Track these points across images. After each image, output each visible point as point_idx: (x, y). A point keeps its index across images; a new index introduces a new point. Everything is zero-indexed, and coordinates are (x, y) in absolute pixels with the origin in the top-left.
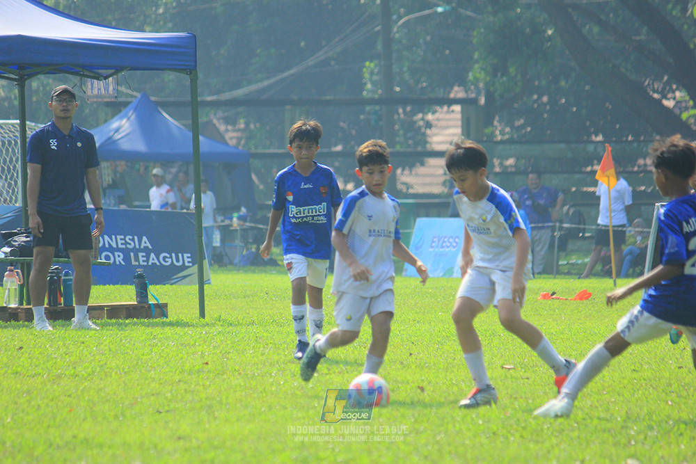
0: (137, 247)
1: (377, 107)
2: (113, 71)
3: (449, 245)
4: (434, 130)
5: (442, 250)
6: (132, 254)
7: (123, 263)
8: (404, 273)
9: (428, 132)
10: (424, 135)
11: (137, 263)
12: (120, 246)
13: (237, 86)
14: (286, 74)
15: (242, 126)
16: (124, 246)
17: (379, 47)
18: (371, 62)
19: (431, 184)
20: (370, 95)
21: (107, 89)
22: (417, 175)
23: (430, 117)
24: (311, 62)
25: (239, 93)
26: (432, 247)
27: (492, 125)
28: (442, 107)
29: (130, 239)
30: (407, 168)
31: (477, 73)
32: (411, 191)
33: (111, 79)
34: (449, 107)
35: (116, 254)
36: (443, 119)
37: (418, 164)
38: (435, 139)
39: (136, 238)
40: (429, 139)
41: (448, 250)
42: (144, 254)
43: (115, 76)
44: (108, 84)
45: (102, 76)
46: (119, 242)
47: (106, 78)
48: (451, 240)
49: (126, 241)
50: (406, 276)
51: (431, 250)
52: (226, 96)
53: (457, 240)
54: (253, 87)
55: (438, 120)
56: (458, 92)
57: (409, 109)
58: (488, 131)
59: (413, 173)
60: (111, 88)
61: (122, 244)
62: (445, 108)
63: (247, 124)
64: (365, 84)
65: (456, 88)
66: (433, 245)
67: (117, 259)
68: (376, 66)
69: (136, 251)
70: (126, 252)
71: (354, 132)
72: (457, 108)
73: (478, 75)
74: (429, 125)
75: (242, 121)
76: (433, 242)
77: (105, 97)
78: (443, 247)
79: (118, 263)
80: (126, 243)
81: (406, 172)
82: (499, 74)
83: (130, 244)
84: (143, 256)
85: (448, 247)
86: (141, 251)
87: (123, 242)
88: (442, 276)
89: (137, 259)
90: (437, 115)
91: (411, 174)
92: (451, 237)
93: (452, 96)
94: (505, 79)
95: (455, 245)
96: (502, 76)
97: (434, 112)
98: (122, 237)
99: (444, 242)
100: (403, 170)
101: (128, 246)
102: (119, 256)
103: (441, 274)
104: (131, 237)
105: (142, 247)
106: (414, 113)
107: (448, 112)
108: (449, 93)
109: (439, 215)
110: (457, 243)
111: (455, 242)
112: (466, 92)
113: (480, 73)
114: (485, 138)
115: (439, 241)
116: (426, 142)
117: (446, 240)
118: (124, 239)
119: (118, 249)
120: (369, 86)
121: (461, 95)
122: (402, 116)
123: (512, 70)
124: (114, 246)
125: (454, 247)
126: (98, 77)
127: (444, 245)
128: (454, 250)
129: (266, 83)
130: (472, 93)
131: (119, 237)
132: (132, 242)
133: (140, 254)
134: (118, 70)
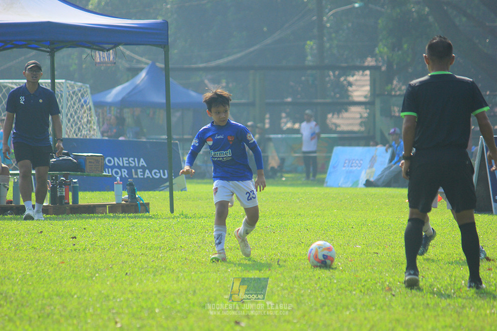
0: (137, 165)
1: (314, 72)
2: (113, 46)
3: (356, 165)
4: (354, 88)
5: (351, 169)
6: (133, 170)
7: (127, 176)
8: (325, 185)
9: (350, 88)
10: (347, 91)
11: (137, 177)
12: (125, 165)
13: (220, 57)
14: (252, 49)
15: (224, 84)
16: (128, 165)
17: (315, 31)
18: (311, 41)
19: (353, 124)
20: (311, 64)
21: (109, 57)
22: (343, 118)
23: (351, 79)
24: (269, 41)
25: (221, 62)
26: (344, 166)
27: (392, 84)
28: (358, 72)
29: (132, 160)
30: (336, 113)
31: (382, 49)
32: (339, 129)
33: (111, 51)
34: (363, 71)
35: (123, 170)
36: (359, 80)
37: (344, 110)
38: (356, 94)
39: (136, 159)
40: (350, 93)
41: (354, 168)
42: (141, 170)
43: (114, 49)
44: (109, 54)
45: (105, 49)
46: (125, 162)
47: (108, 50)
48: (357, 162)
49: (129, 161)
50: (327, 186)
51: (344, 169)
52: (213, 64)
53: (361, 162)
54: (231, 58)
55: (356, 80)
56: (370, 61)
57: (337, 73)
58: (389, 87)
59: (340, 116)
60: (111, 57)
61: (126, 163)
62: (361, 72)
63: (227, 83)
64: (307, 56)
65: (369, 59)
66: (346, 165)
67: (123, 174)
68: (314, 44)
69: (136, 168)
70: (129, 169)
71: (299, 89)
72: (368, 72)
73: (382, 50)
74: (350, 84)
75: (224, 81)
76: (345, 163)
77: (108, 63)
78: (351, 167)
79: (123, 176)
80: (129, 163)
81: (336, 116)
82: (396, 49)
83: (132, 163)
84: (141, 172)
85: (355, 167)
86: (139, 168)
87: (127, 162)
88: (351, 187)
89: (136, 174)
90: (355, 78)
91: (338, 118)
92: (357, 160)
93: (366, 64)
94: (400, 52)
95: (359, 165)
96: (398, 51)
97: (353, 76)
98: (127, 159)
99: (352, 163)
100: (333, 115)
101: (131, 165)
102: (124, 172)
103: (350, 185)
104: (133, 159)
105: (140, 165)
106: (340, 76)
107: (363, 75)
108: (364, 62)
109: (350, 145)
110: (361, 164)
111: (360, 163)
112: (376, 61)
113: (383, 48)
114: (386, 93)
115: (349, 162)
116: (348, 96)
117: (354, 161)
118: (128, 160)
119: (124, 167)
120: (309, 58)
121: (373, 63)
122: (332, 77)
123: (405, 46)
124: (121, 164)
125: (359, 167)
126: (103, 50)
127: (353, 165)
128: (359, 169)
129: (239, 55)
130: (380, 62)
131: (125, 159)
132: (133, 162)
133: (139, 171)
134: (116, 45)
